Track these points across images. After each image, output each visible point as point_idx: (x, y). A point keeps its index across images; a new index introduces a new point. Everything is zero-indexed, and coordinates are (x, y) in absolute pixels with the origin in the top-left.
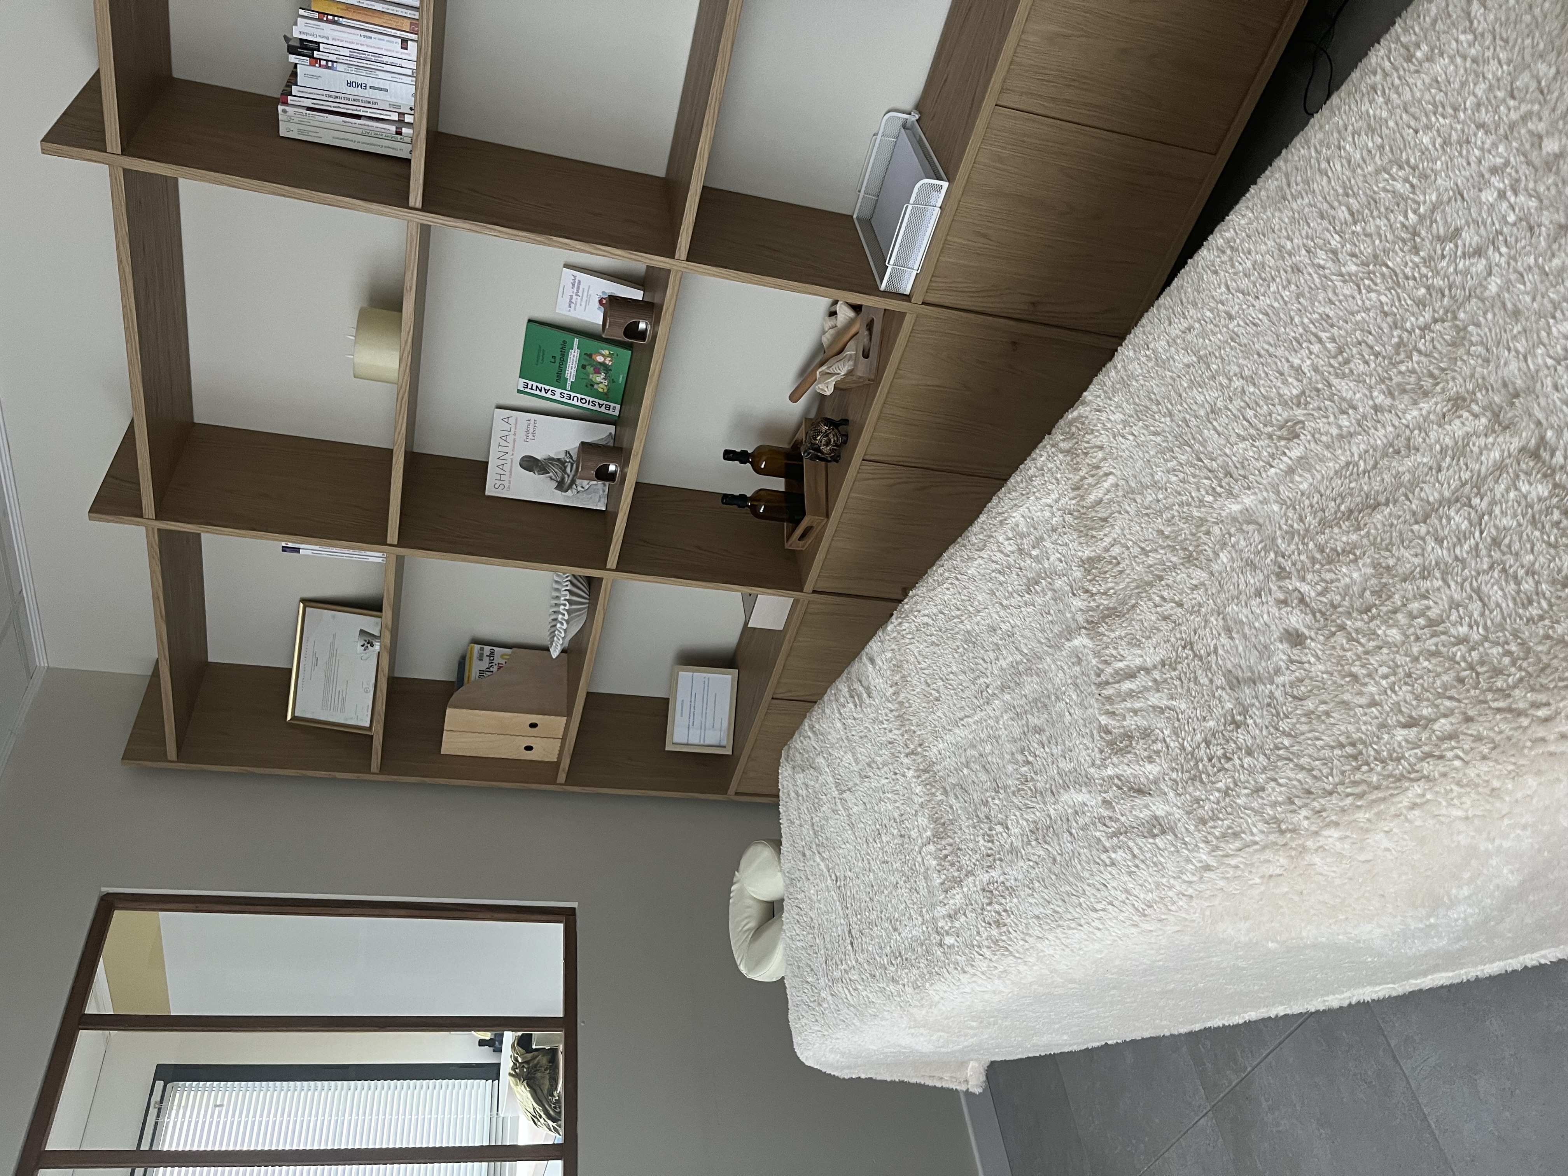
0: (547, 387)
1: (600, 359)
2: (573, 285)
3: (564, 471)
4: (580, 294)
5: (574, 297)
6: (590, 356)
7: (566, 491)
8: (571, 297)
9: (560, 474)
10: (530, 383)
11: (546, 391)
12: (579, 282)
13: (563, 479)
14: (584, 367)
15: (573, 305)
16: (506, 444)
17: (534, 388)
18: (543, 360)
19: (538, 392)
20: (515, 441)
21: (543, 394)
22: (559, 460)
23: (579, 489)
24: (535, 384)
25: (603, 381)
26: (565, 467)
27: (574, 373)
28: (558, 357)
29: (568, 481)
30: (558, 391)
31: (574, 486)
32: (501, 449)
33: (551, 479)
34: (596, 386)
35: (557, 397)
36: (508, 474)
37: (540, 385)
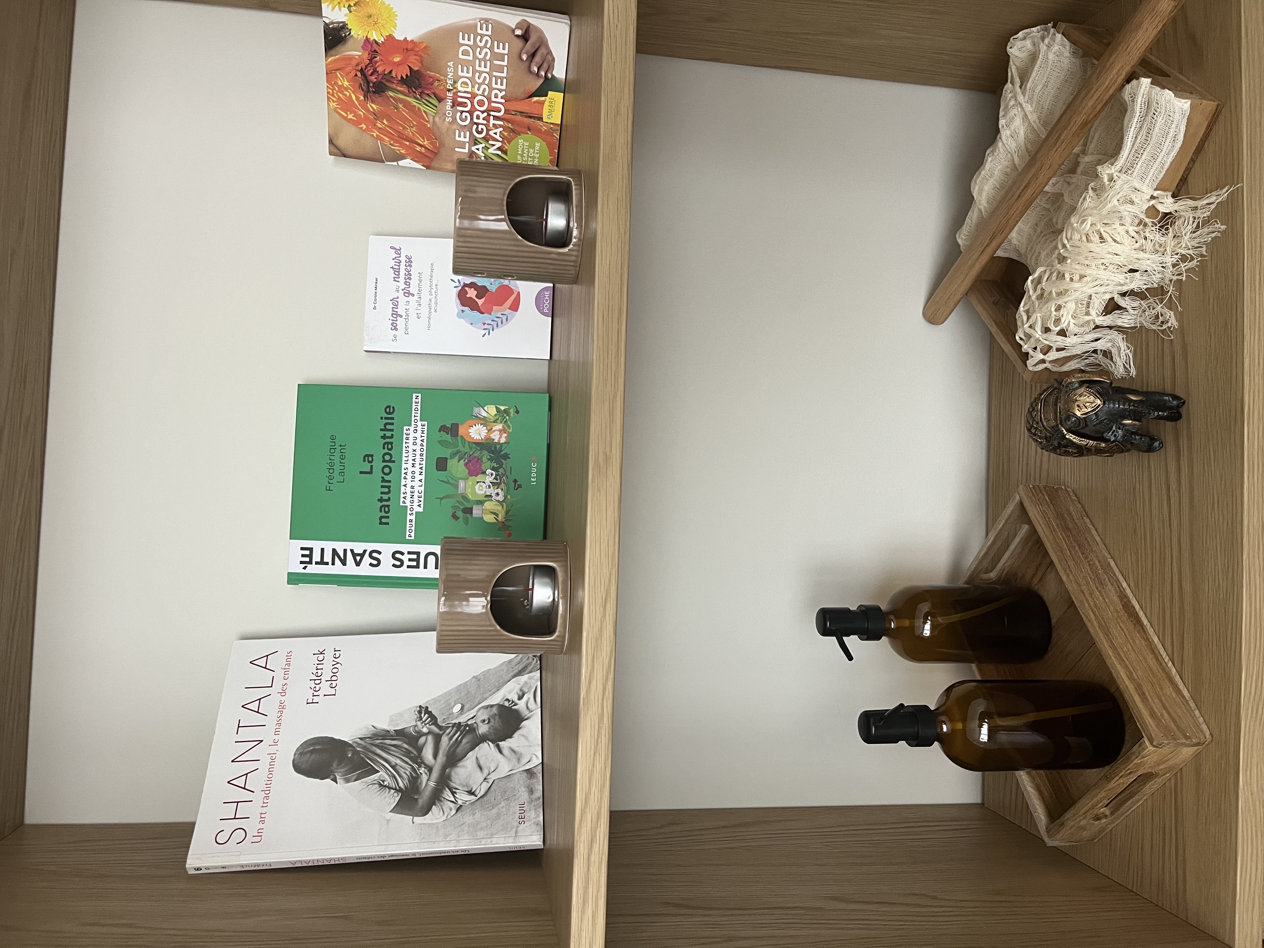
0: (359, 547)
1: (477, 433)
2: (397, 271)
3: (418, 760)
4: (413, 289)
5: (402, 300)
6: (453, 430)
7: (426, 811)
8: (395, 302)
9: (406, 770)
10: (317, 546)
11: (358, 559)
12: (409, 260)
13: (414, 779)
14: (441, 464)
15: (400, 322)
16: (260, 719)
17: (328, 558)
18: (342, 473)
19: (338, 569)
20: (282, 706)
21: (351, 569)
22: (401, 734)
23: (463, 797)
24: (329, 546)
25: (492, 491)
26: (420, 750)
27: (419, 488)
28: (379, 453)
29: (428, 783)
30: (386, 549)
31: (447, 794)
32: (245, 734)
33: (382, 786)
34: (476, 512)
35: (387, 569)
36: (258, 797)
37: (340, 547)
